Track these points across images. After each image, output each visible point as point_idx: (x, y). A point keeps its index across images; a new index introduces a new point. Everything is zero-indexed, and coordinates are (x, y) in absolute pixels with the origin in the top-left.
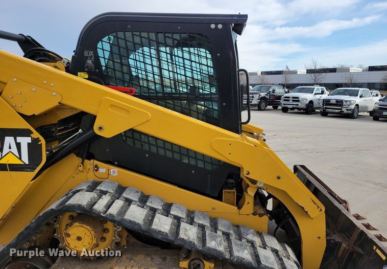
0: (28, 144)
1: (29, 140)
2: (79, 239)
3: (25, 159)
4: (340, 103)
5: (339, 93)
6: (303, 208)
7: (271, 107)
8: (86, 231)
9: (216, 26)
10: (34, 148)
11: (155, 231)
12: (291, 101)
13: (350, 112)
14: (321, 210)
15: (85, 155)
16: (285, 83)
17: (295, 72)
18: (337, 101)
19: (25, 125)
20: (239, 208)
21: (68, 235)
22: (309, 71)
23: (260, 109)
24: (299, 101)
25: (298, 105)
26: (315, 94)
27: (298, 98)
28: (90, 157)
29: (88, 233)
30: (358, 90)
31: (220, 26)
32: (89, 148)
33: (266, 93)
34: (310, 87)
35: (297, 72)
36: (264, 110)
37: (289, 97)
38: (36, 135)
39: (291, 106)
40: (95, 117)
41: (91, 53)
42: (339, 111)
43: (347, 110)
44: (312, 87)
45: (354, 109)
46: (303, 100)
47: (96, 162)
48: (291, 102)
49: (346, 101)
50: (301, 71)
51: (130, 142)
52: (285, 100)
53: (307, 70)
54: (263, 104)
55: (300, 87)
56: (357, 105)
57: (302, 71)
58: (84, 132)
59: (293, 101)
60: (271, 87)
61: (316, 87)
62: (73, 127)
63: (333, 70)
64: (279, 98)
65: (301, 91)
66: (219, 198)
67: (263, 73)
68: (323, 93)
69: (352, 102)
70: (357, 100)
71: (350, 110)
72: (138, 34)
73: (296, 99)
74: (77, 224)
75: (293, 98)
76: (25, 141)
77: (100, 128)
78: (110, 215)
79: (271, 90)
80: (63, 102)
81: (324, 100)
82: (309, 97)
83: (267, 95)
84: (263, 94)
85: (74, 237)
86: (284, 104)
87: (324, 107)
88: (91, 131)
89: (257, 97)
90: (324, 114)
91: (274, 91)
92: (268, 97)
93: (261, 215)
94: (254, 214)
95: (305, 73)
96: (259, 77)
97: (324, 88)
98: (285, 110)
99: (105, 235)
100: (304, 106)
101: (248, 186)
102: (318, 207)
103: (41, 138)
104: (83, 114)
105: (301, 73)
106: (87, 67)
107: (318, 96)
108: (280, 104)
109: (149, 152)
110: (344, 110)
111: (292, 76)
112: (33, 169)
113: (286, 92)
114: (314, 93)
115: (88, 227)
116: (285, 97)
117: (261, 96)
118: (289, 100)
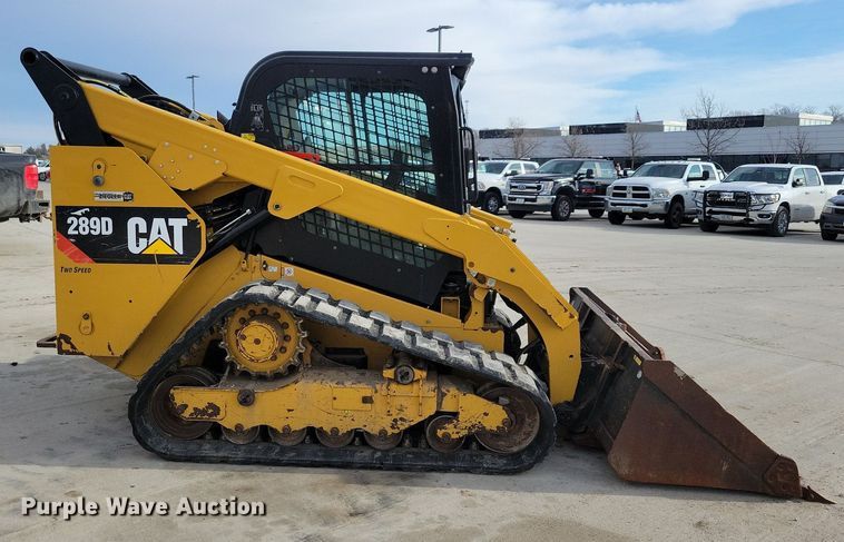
0: (184, 227)
1: (184, 222)
2: (257, 342)
3: (179, 248)
4: (742, 200)
5: (745, 177)
6: (545, 311)
7: (585, 212)
8: (266, 332)
9: (430, 69)
10: (190, 233)
11: (353, 326)
12: (629, 196)
13: (767, 220)
14: (572, 316)
15: (249, 248)
16: (629, 154)
17: (657, 127)
18: (737, 195)
19: (180, 203)
20: (463, 321)
21: (244, 338)
22: (694, 125)
23: (556, 217)
24: (647, 196)
25: (646, 206)
26: (689, 179)
27: (646, 189)
28: (256, 250)
29: (268, 335)
30: (790, 169)
31: (435, 70)
32: (254, 239)
33: (571, 179)
34: (676, 162)
35: (663, 126)
36: (566, 219)
37: (624, 188)
38: (194, 215)
39: (629, 210)
40: (270, 192)
41: (260, 107)
42: (742, 218)
43: (761, 216)
44: (682, 162)
45: (778, 214)
46: (657, 194)
47: (264, 258)
48: (629, 199)
49: (758, 195)
50: (672, 123)
51: (311, 229)
52: (615, 195)
53: (689, 121)
54: (565, 205)
55: (652, 162)
56: (785, 205)
57: (675, 124)
58: (253, 214)
59: (634, 196)
60: (582, 162)
61: (690, 164)
62: (232, 208)
63: (756, 121)
64: (602, 189)
65: (654, 172)
66: (436, 308)
67: (574, 130)
68: (706, 176)
69: (772, 197)
70: (786, 193)
71: (768, 216)
72: (323, 80)
73: (641, 192)
74: (255, 322)
75: (635, 188)
76: (179, 224)
77: (277, 207)
78: (299, 306)
79: (583, 170)
80: (229, 172)
81: (706, 193)
82: (673, 186)
83: (573, 183)
84: (564, 181)
85: (250, 340)
86: (613, 204)
87: (708, 209)
88: (264, 211)
89: (548, 187)
90: (710, 227)
91: (590, 172)
92: (576, 188)
93: (494, 331)
94: (484, 329)
95: (684, 129)
96: (565, 139)
97: (712, 165)
98: (617, 219)
99: (286, 344)
100: (660, 208)
101: (475, 287)
102: (566, 310)
103: (201, 220)
104: (253, 188)
105: (672, 130)
106: (254, 127)
107: (695, 185)
108: (604, 204)
109: (338, 243)
110: (753, 215)
111: (648, 137)
112: (188, 261)
113: (620, 176)
114: (685, 177)
115: (269, 327)
116: (616, 188)
117: (557, 187)
118: (624, 195)
